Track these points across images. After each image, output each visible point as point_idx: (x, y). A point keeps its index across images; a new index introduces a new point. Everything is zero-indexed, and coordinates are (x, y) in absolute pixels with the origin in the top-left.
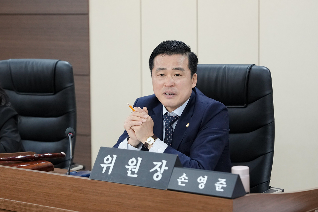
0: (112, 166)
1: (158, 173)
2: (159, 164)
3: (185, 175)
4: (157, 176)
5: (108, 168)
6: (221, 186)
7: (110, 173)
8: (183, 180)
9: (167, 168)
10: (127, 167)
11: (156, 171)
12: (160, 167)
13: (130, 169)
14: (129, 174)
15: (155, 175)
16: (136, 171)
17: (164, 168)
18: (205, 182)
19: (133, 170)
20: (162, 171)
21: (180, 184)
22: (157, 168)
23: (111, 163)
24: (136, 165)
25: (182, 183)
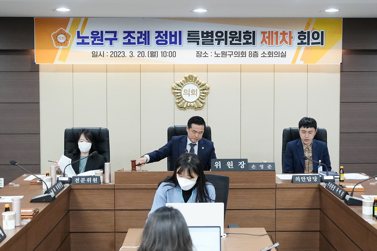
0: (220, 165)
1: (242, 166)
2: (241, 163)
3: (254, 165)
4: (242, 167)
5: (219, 167)
6: (270, 167)
7: (220, 168)
8: (254, 167)
9: (245, 164)
10: (227, 165)
11: (241, 165)
12: (242, 163)
13: (229, 166)
14: (229, 167)
15: (241, 167)
16: (232, 166)
17: (244, 164)
18: (263, 166)
19: (231, 166)
20: (244, 165)
21: (253, 168)
22: (241, 164)
23: (219, 164)
24: (231, 164)
25: (254, 168)
